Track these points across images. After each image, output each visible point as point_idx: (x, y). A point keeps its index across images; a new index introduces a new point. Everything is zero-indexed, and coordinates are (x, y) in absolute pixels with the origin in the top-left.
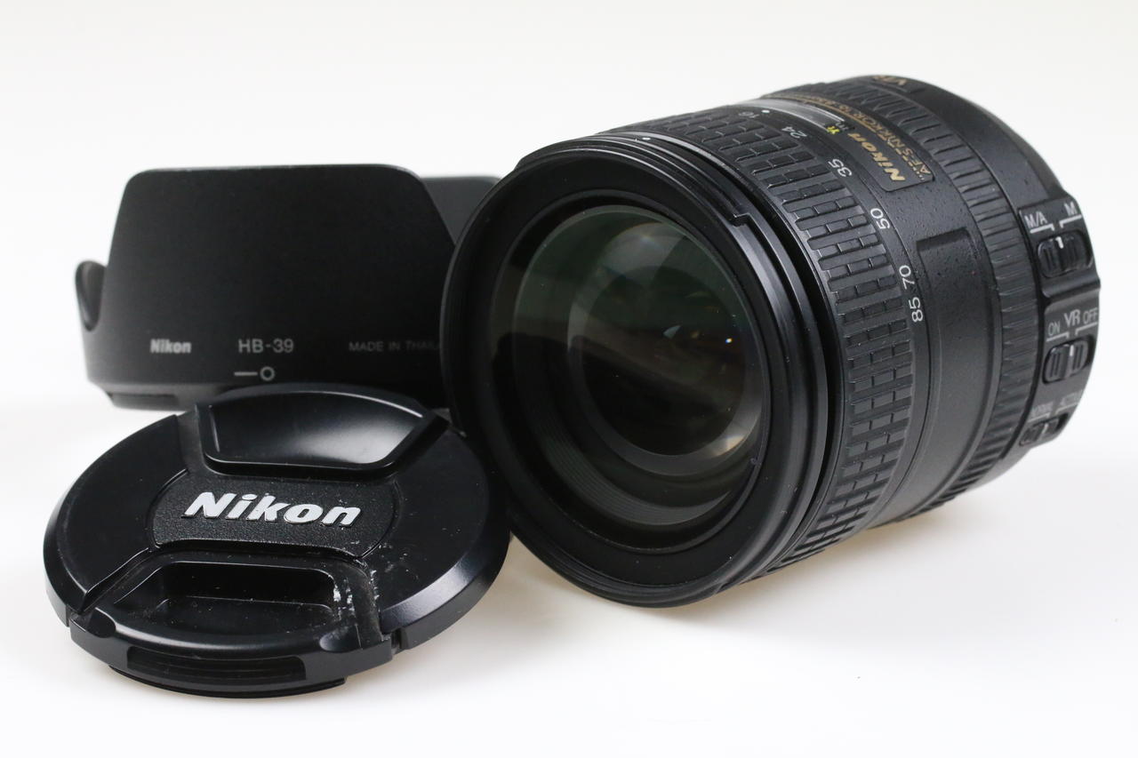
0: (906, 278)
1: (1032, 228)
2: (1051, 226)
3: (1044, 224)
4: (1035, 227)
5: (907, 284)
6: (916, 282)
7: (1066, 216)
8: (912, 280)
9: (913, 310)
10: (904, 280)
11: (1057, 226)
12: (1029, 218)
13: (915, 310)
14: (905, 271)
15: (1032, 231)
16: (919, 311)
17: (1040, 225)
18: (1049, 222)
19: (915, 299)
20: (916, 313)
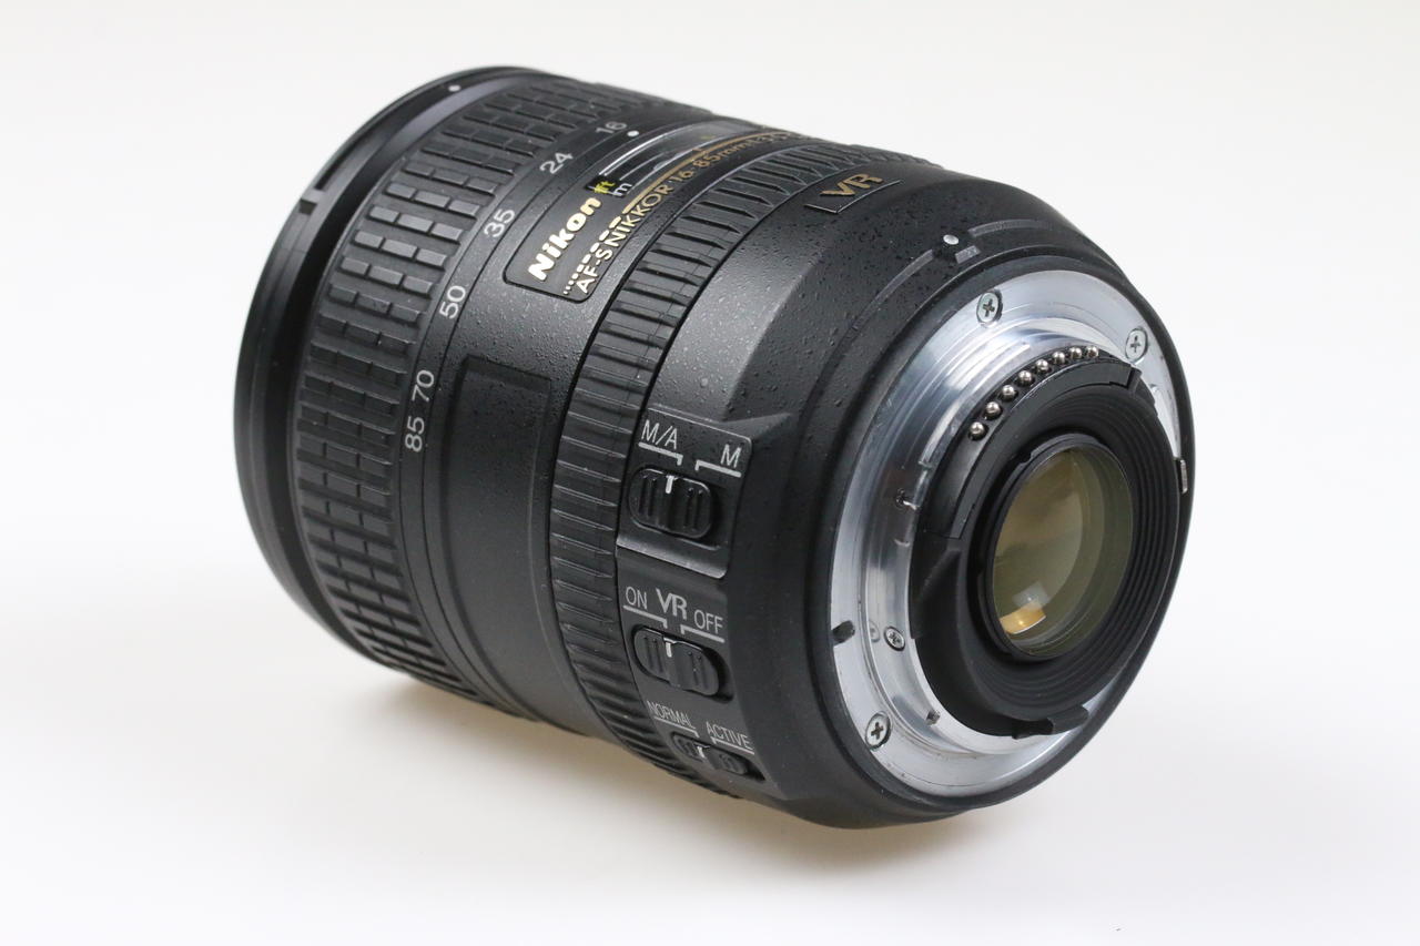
0: (420, 387)
1: (645, 441)
2: (679, 458)
3: (670, 447)
4: (650, 443)
5: (417, 394)
6: (432, 401)
7: (716, 461)
8: (427, 396)
9: (410, 432)
10: (416, 387)
11: (690, 460)
12: (652, 426)
13: (414, 434)
14: (425, 379)
15: (641, 445)
16: (417, 437)
17: (661, 445)
18: (678, 451)
19: (418, 419)
20: (414, 438)
